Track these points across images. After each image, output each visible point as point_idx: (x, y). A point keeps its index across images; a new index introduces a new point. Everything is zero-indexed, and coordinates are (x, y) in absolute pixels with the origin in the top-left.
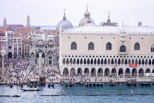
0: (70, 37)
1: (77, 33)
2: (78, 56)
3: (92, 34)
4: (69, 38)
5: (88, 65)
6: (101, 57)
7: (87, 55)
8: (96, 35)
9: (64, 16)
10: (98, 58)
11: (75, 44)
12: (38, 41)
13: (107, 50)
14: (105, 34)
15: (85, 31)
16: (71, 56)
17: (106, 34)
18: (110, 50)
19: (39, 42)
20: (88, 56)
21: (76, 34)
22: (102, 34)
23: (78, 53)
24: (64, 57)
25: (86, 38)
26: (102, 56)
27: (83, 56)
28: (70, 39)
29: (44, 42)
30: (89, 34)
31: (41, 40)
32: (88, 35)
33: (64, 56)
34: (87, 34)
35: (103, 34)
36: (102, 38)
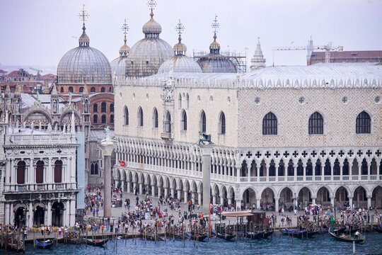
0: (261, 96)
1: (279, 86)
2: (282, 152)
3: (320, 88)
4: (257, 100)
5: (307, 179)
6: (341, 153)
7: (305, 149)
8: (329, 91)
9: (84, 35)
10: (335, 157)
11: (271, 120)
12: (29, 115)
13: (358, 135)
14: (353, 88)
15: (300, 82)
16: (263, 152)
17: (357, 88)
18: (367, 134)
19: (34, 118)
20: (309, 153)
21: (275, 89)
22: (346, 88)
23: (281, 143)
24: (245, 157)
25: (301, 100)
26: (346, 150)
27: (295, 154)
28: (259, 104)
29: (47, 118)
30: (310, 88)
31: (39, 112)
32: (307, 91)
33: (245, 154)
34: (306, 88)
35: (349, 88)
36: (344, 100)
